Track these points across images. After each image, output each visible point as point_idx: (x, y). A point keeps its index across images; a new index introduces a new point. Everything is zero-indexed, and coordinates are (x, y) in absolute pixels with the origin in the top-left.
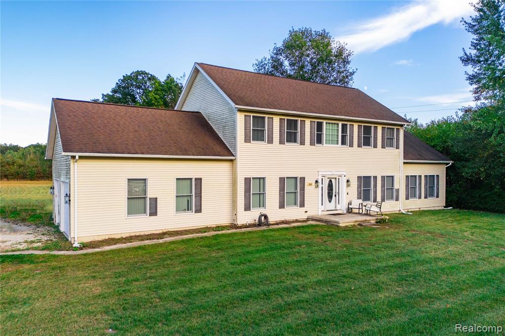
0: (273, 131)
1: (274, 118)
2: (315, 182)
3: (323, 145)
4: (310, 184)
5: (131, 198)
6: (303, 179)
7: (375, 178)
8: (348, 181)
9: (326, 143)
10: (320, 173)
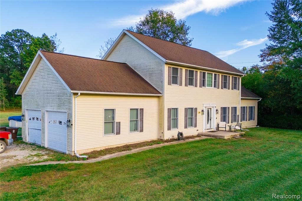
0: (182, 78)
1: (183, 69)
2: (201, 111)
3: (205, 87)
4: (199, 113)
5: (106, 122)
6: (196, 109)
7: (229, 108)
8: (217, 110)
9: (207, 86)
10: (204, 105)
